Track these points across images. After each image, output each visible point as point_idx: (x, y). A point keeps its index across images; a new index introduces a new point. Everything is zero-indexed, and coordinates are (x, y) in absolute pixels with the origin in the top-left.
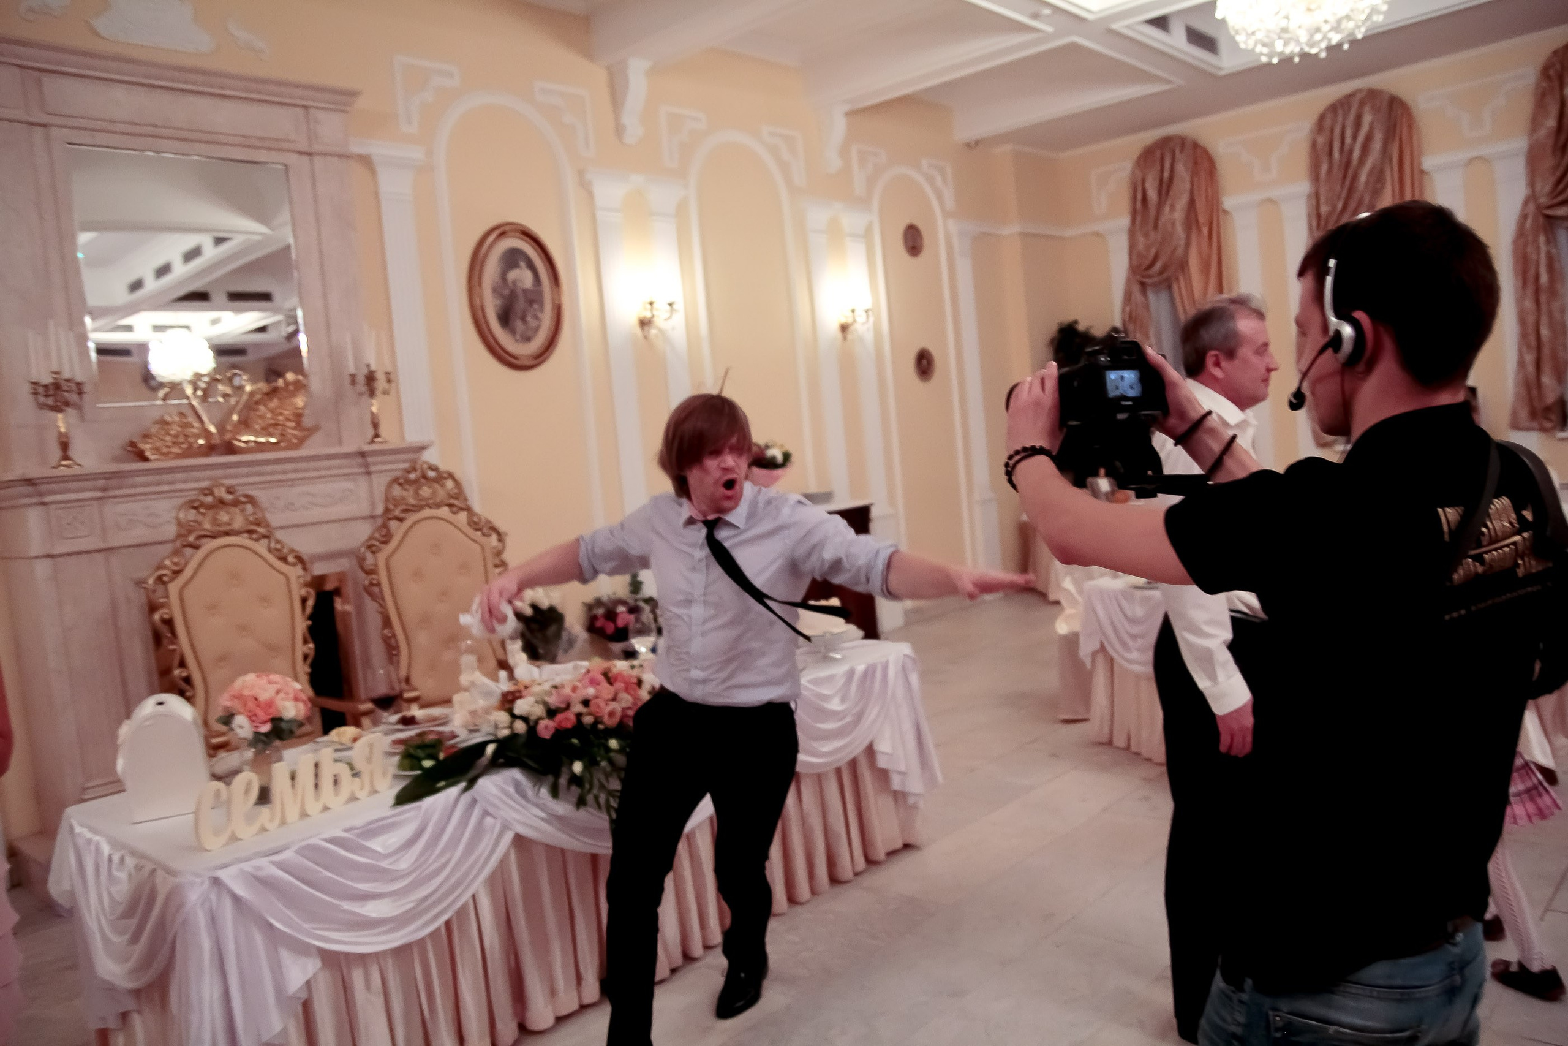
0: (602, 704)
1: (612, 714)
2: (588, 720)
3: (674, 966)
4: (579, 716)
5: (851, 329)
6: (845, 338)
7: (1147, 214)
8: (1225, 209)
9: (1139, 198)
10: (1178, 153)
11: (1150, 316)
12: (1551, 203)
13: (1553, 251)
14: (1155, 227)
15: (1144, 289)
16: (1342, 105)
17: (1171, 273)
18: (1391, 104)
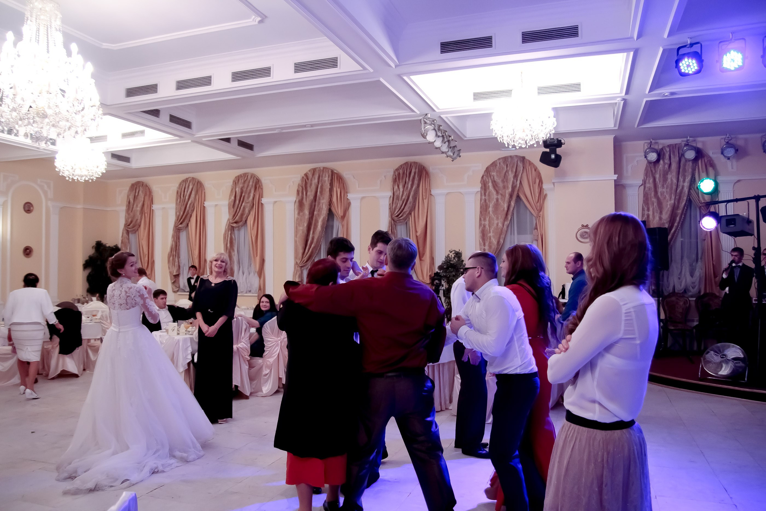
7: (130, 207)
8: (153, 209)
9: (128, 200)
10: (141, 187)
11: (129, 242)
12: (232, 222)
13: (233, 237)
14: (132, 212)
15: (128, 232)
16: (185, 181)
17: (136, 228)
18: (198, 183)
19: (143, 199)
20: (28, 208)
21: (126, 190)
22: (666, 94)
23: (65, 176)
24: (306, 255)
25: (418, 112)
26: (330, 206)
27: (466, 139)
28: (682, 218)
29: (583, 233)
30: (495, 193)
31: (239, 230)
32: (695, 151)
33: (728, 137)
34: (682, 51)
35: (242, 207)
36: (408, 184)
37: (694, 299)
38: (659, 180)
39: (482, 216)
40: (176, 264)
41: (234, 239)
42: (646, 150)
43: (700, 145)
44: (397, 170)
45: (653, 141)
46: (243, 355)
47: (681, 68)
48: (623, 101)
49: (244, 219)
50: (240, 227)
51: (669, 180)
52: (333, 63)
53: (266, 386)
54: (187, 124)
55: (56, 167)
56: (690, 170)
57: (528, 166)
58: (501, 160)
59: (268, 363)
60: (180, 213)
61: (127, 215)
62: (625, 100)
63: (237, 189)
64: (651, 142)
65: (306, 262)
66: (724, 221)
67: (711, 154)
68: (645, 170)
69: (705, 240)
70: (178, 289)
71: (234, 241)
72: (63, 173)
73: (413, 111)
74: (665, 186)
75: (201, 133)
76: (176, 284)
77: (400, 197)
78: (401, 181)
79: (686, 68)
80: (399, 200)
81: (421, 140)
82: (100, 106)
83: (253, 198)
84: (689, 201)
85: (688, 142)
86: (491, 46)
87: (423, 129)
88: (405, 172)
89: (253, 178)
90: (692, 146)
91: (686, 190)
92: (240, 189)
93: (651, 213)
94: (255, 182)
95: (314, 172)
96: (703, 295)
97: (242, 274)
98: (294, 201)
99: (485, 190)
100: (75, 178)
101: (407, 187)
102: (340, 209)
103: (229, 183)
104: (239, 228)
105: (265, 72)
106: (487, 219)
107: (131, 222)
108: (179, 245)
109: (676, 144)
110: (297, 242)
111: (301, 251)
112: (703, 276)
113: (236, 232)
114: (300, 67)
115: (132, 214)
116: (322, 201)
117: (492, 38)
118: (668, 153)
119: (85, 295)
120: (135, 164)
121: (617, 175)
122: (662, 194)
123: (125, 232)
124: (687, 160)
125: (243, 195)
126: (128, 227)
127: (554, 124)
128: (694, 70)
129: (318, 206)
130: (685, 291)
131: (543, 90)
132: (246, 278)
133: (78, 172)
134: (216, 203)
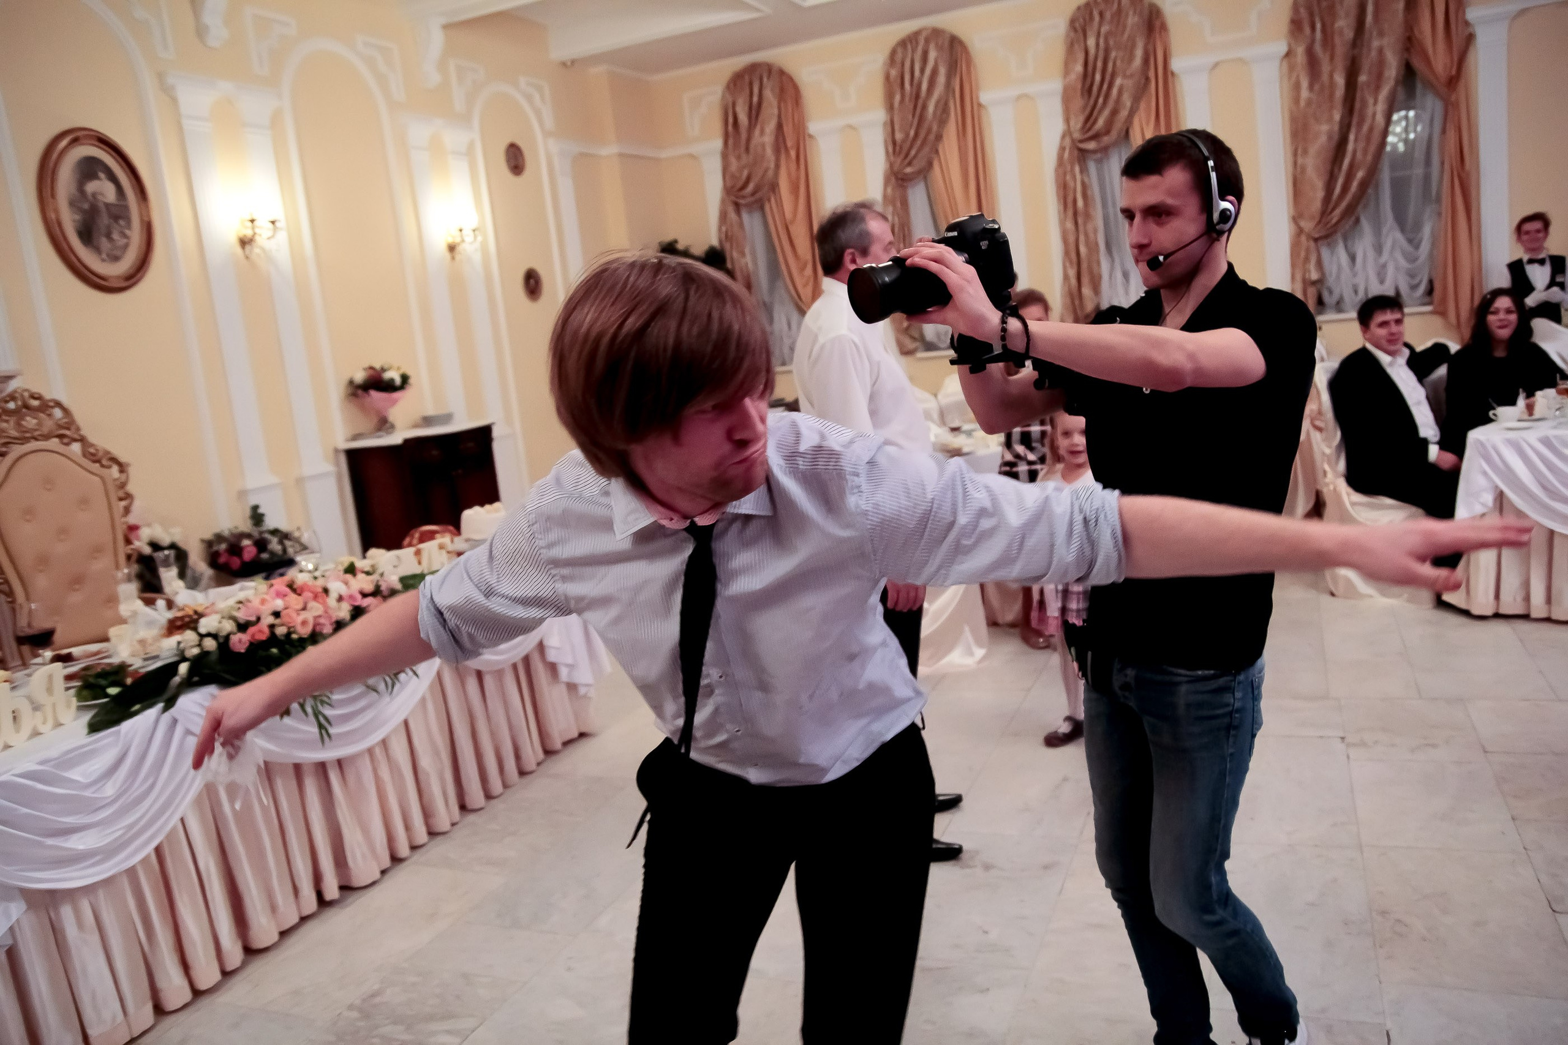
0: (294, 615)
1: (304, 623)
2: (281, 631)
3: (384, 867)
4: (272, 627)
5: (459, 249)
6: (453, 258)
7: (736, 136)
8: (808, 134)
9: (729, 120)
10: (765, 79)
11: (744, 231)
12: (1083, 138)
14: (744, 151)
15: (735, 209)
17: (763, 194)
18: (950, 43)
19: (776, 111)
20: (515, 160)
21: (712, 93)
24: (1338, 205)
26: (1408, 55)
35: (1115, 91)
49: (1118, 125)
60: (907, 133)
61: (725, 163)
63: (1090, 42)
83: (1146, 61)
92: (1101, 39)
94: (1143, 17)
98: (1288, 52)
102: (1444, 56)
103: (1060, 27)
104: (1102, 154)
111: (1317, 195)
113: (1092, 166)
115: (745, 159)
116: (1382, 42)
123: (731, 210)
126: (735, 195)
134: (1018, 92)
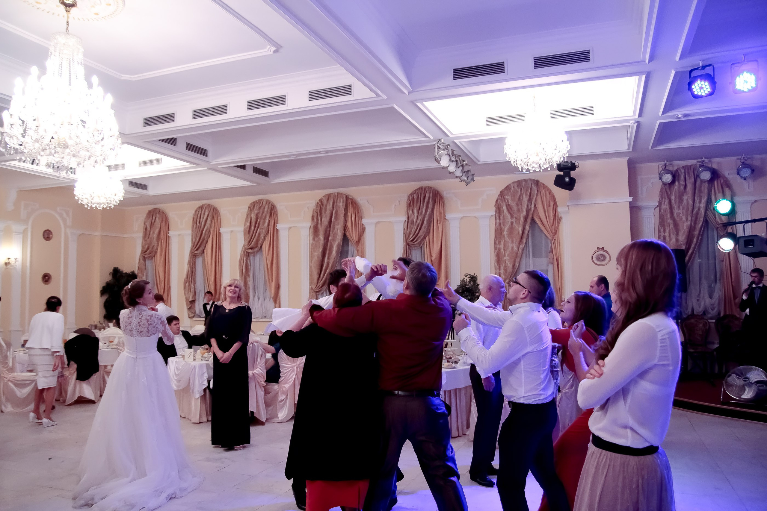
5: (10, 264)
6: (7, 267)
7: (146, 233)
8: (169, 235)
9: (145, 227)
10: (157, 214)
11: (145, 268)
12: (248, 248)
13: (249, 263)
14: (148, 238)
15: (144, 259)
16: (201, 207)
17: (152, 254)
18: (213, 210)
19: (159, 226)
20: (47, 235)
21: (142, 217)
22: (680, 116)
23: (84, 204)
24: (321, 281)
25: (432, 138)
26: (345, 232)
27: (479, 163)
28: (700, 239)
29: (598, 255)
30: (509, 216)
31: (254, 256)
32: (711, 172)
33: (744, 158)
34: (694, 74)
35: (257, 233)
36: (422, 208)
37: (714, 321)
38: (675, 201)
39: (497, 240)
40: (192, 289)
41: (249, 265)
42: (661, 172)
43: (715, 166)
44: (411, 194)
45: (668, 163)
46: (260, 382)
47: (694, 90)
48: (637, 124)
49: (259, 246)
50: (256, 252)
51: (685, 201)
52: (346, 90)
53: (282, 413)
54: (203, 152)
55: (75, 195)
56: (706, 191)
57: (542, 189)
58: (515, 184)
59: (284, 389)
60: (196, 239)
61: (144, 242)
62: (638, 123)
63: (252, 216)
64: (666, 164)
65: (322, 287)
66: (742, 242)
67: (726, 174)
68: (660, 191)
69: (723, 261)
70: (194, 315)
71: (249, 267)
72: (82, 201)
73: (426, 136)
74: (681, 207)
75: (216, 161)
76: (192, 310)
77: (415, 222)
78: (415, 206)
79: (699, 90)
80: (413, 225)
81: (434, 165)
82: (119, 136)
83: (269, 225)
84: (706, 222)
85: (703, 163)
86: (503, 72)
87: (437, 154)
88: (420, 196)
89: (268, 204)
90: (708, 167)
91: (702, 211)
92: (255, 215)
93: (667, 234)
94: (270, 208)
95: (329, 198)
96: (723, 316)
97: (257, 299)
98: (309, 226)
99: (500, 214)
100: (94, 206)
101: (422, 212)
102: (355, 234)
103: (244, 209)
104: (254, 254)
105: (280, 100)
106: (502, 243)
107: (148, 248)
108: (195, 271)
109: (691, 166)
110: (313, 268)
111: (316, 276)
112: (722, 297)
113: (251, 258)
114: (314, 95)
115: (148, 241)
116: (337, 227)
117: (504, 64)
118: (684, 174)
119: (102, 322)
120: (152, 191)
121: (632, 197)
122: (678, 215)
123: (141, 259)
124: (702, 181)
125: (258, 221)
126: (144, 253)
127: (567, 148)
128: (707, 92)
129: (333, 233)
130: (705, 312)
131: (555, 114)
132: (262, 304)
133: (96, 200)
134: (232, 230)
